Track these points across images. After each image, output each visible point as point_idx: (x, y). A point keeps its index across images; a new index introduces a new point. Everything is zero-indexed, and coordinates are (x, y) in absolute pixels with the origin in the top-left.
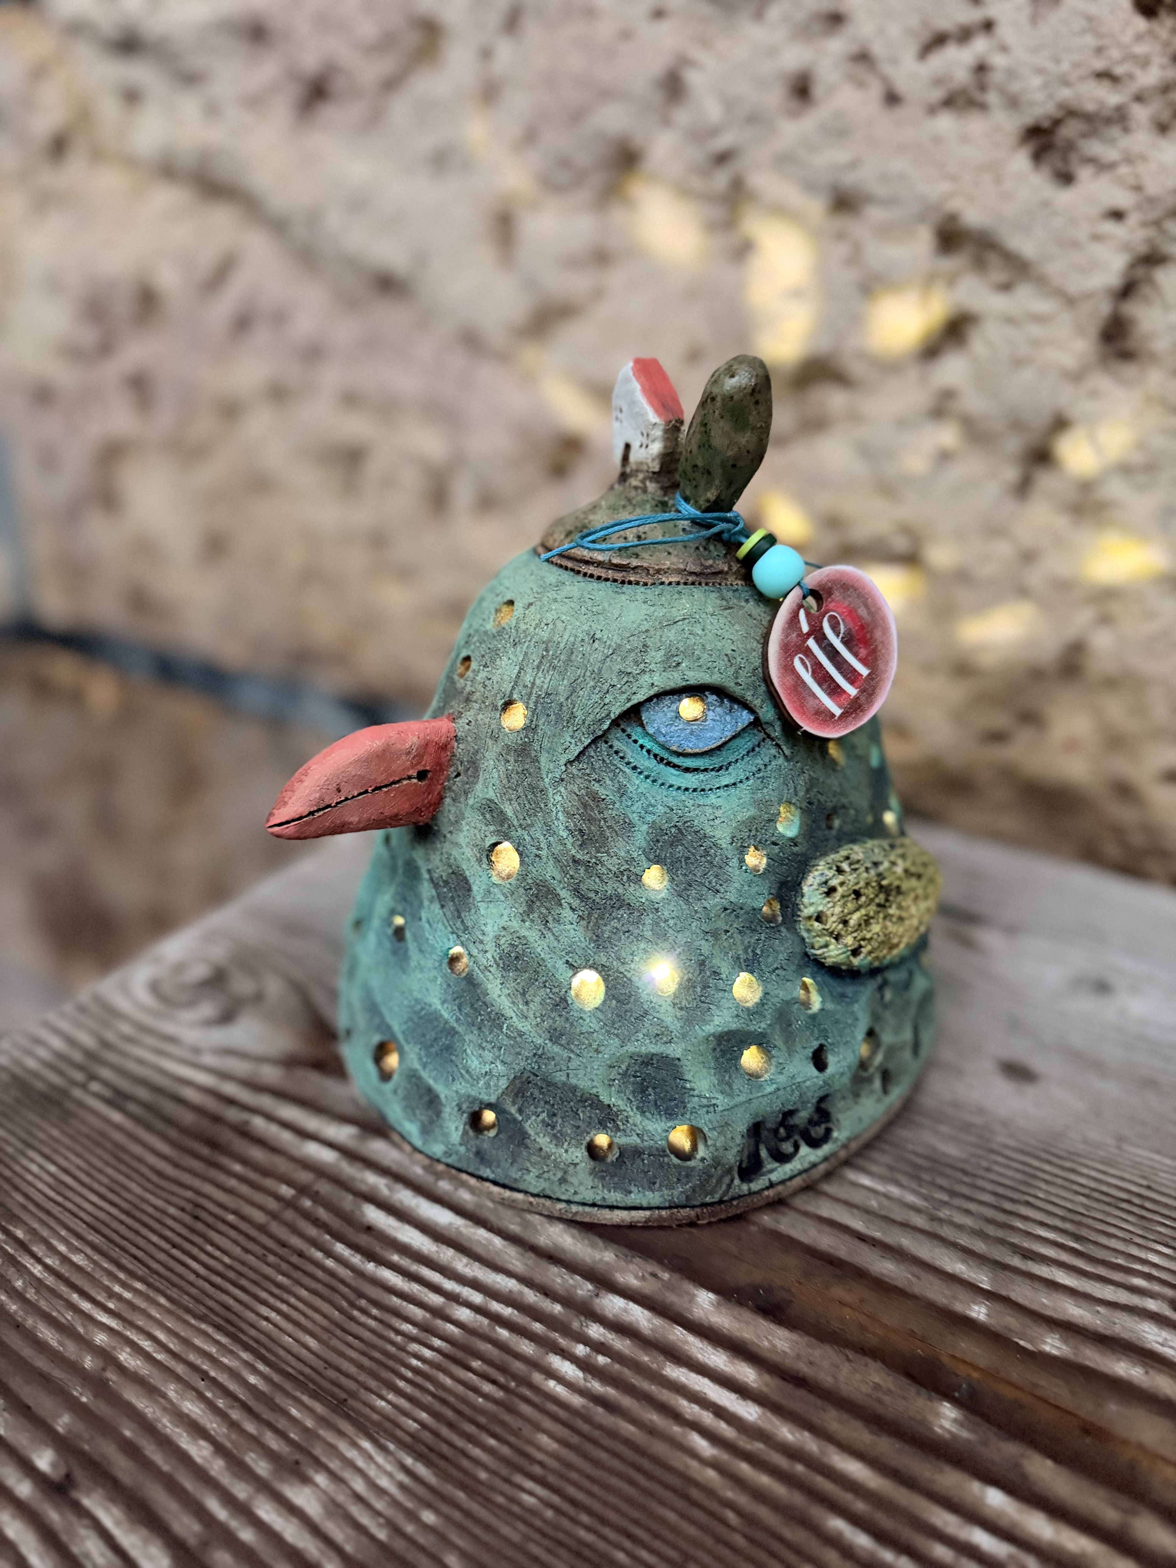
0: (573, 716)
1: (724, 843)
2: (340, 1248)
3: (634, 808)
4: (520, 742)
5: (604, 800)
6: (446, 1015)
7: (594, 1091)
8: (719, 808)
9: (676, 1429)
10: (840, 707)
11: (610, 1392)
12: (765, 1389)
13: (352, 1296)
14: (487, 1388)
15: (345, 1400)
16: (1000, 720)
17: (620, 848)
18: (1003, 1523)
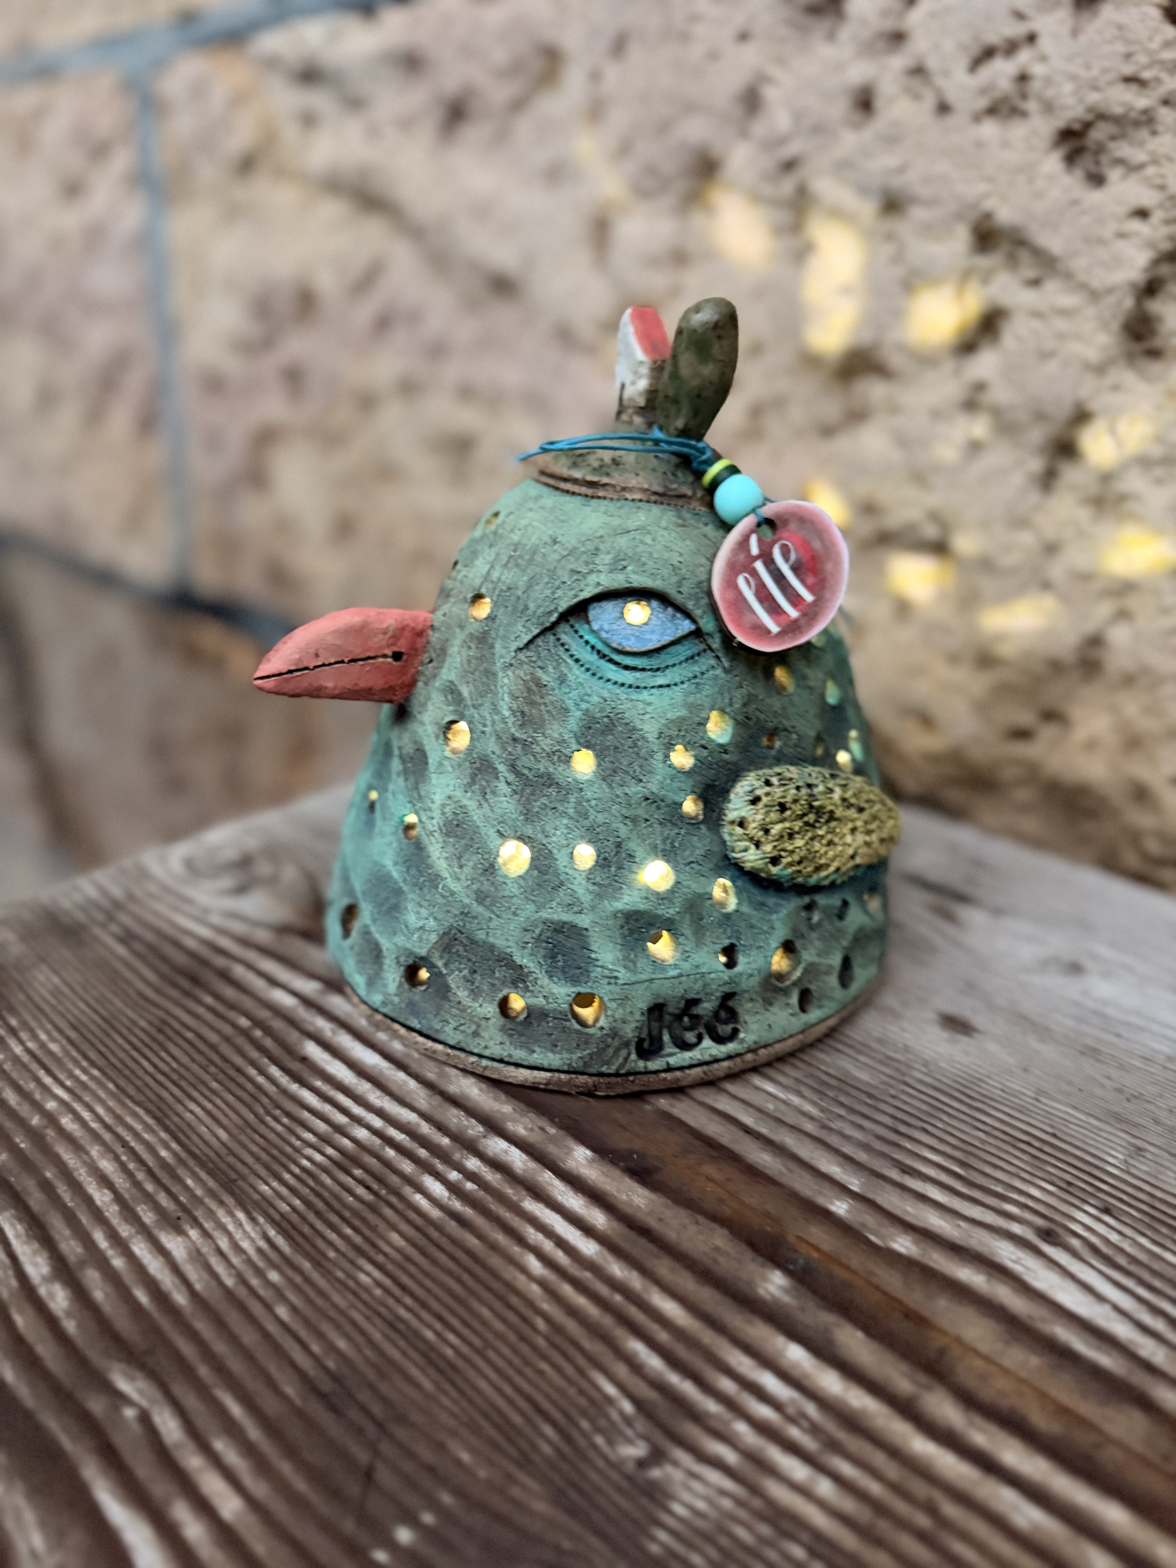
0: (526, 608)
1: (652, 737)
2: (274, 1071)
3: (571, 695)
4: (481, 630)
5: (545, 685)
6: (395, 875)
7: (508, 950)
8: (650, 704)
9: (516, 1249)
10: (778, 624)
11: (468, 1212)
12: (609, 1232)
13: (270, 1106)
14: (360, 1191)
15: (235, 1180)
16: (1025, 717)
17: (555, 730)
18: (796, 1373)
